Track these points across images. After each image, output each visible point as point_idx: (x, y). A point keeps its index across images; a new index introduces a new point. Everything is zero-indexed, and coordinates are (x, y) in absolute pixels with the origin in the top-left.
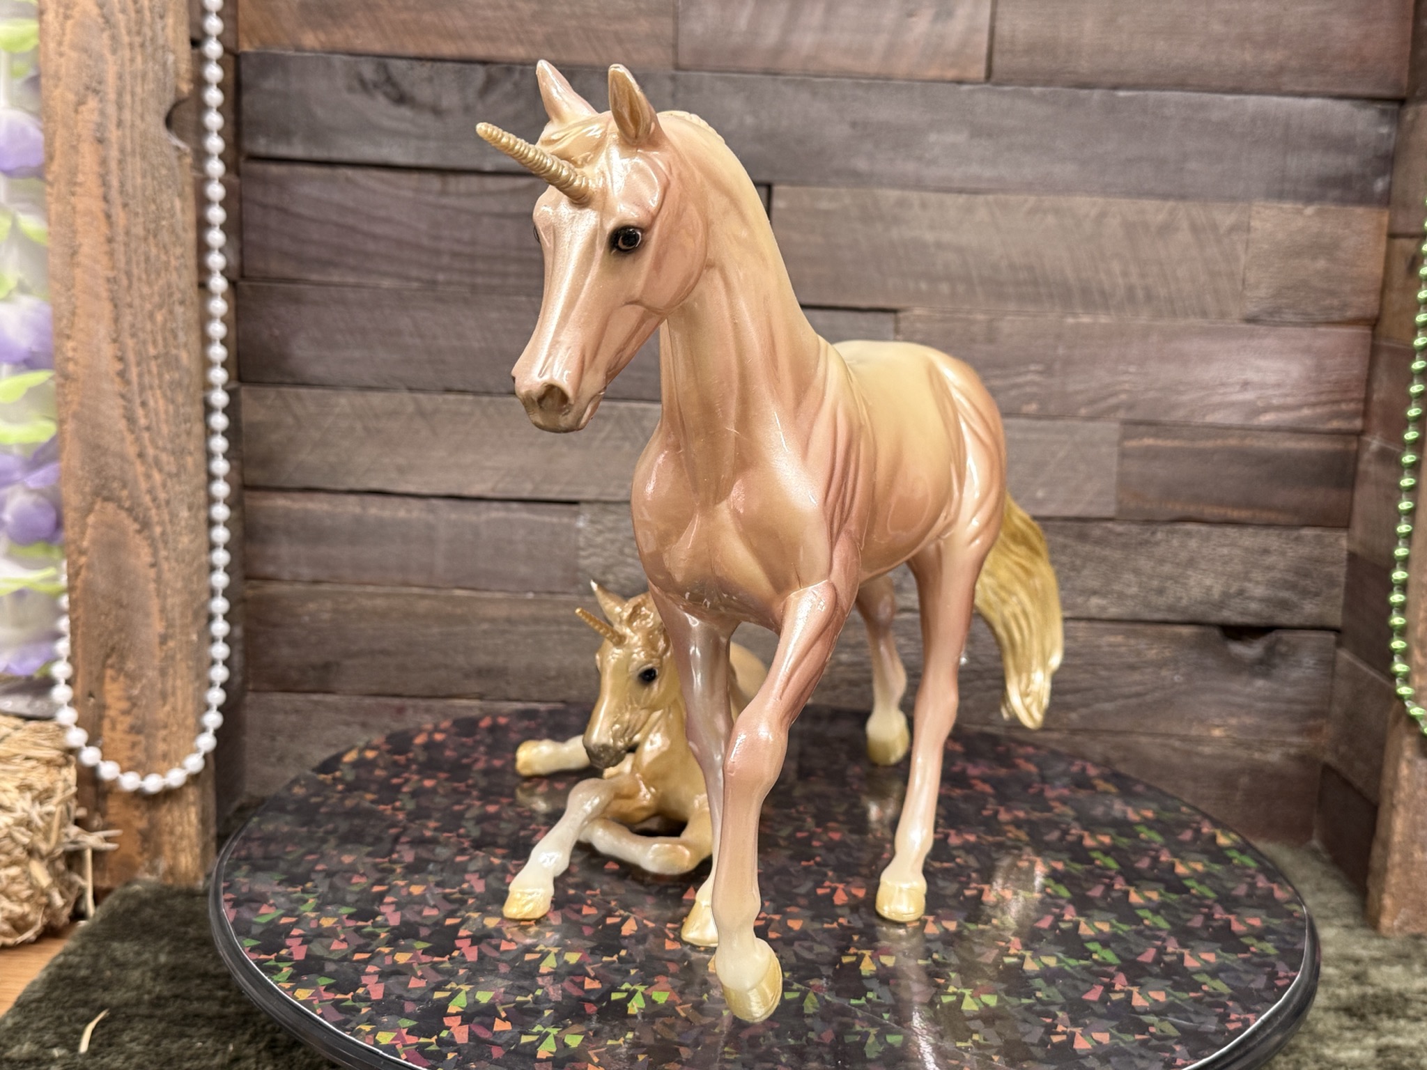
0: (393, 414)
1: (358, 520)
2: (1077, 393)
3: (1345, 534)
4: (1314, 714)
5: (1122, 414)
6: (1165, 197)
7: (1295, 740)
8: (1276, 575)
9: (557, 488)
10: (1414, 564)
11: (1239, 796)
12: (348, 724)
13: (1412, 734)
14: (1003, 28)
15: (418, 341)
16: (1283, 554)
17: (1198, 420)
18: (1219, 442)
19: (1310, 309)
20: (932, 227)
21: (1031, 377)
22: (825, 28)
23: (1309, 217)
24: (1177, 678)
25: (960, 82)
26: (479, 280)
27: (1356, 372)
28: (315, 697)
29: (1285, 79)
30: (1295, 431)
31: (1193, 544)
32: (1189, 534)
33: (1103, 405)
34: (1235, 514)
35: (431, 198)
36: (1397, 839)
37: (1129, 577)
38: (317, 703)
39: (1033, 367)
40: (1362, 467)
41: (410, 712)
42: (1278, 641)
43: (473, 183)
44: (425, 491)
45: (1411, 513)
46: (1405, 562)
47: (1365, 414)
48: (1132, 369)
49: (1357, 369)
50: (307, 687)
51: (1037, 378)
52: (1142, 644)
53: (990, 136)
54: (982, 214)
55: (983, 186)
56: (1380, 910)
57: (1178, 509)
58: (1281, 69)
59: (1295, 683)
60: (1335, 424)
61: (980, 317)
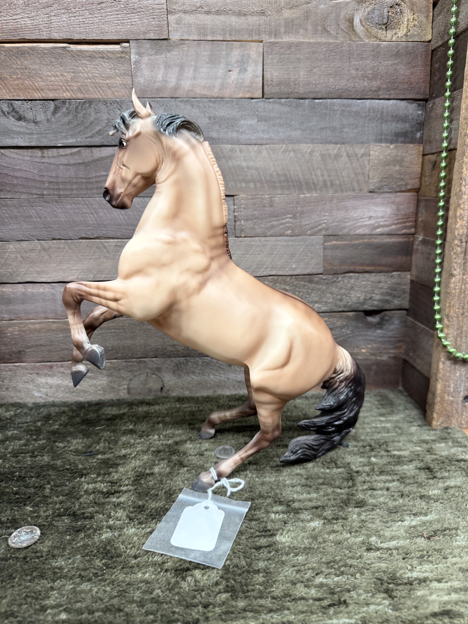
0: (32, 250)
1: (24, 294)
2: (306, 225)
3: (409, 273)
4: (399, 341)
5: (323, 232)
6: (337, 144)
7: (392, 351)
8: (384, 290)
9: (103, 276)
10: (443, 285)
11: (372, 373)
12: (31, 374)
13: (444, 352)
14: (268, 76)
15: (39, 219)
16: (386, 282)
17: (352, 233)
18: (361, 241)
19: (394, 186)
20: (245, 160)
21: (288, 219)
22: (195, 78)
23: (392, 149)
24: (348, 332)
25: (252, 98)
26: (61, 193)
27: (412, 210)
28: (17, 364)
29: (381, 93)
30: (389, 234)
31: (352, 281)
32: (351, 277)
33: (316, 229)
34: (368, 268)
35: (37, 160)
36: (438, 392)
37: (328, 295)
38: (17, 366)
39: (288, 216)
40: (415, 247)
41: (55, 367)
42: (385, 315)
43: (54, 151)
44: (49, 281)
45: (441, 264)
46: (439, 284)
47: (416, 227)
48: (327, 214)
49: (412, 209)
50: (13, 361)
51: (290, 220)
52: (335, 320)
53: (266, 121)
54: (264, 153)
55: (264, 142)
56: (433, 418)
57: (347, 268)
58: (379, 89)
59: (392, 330)
60: (404, 231)
61: (267, 196)
